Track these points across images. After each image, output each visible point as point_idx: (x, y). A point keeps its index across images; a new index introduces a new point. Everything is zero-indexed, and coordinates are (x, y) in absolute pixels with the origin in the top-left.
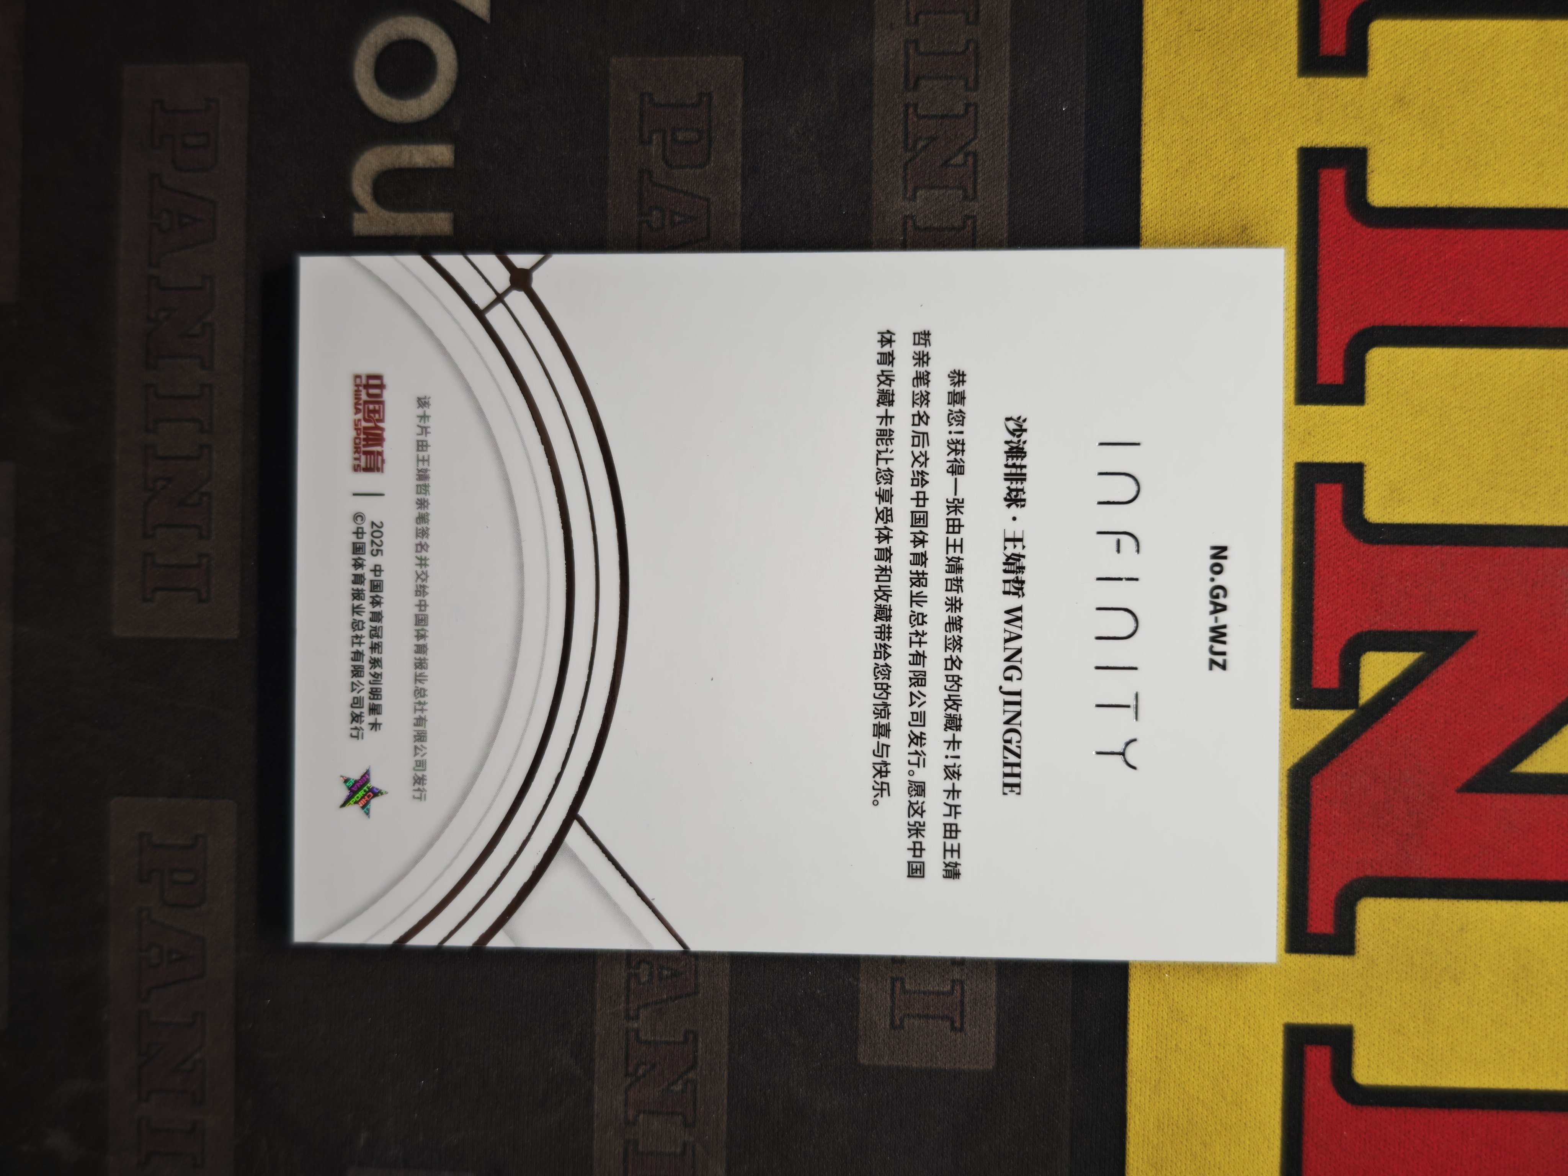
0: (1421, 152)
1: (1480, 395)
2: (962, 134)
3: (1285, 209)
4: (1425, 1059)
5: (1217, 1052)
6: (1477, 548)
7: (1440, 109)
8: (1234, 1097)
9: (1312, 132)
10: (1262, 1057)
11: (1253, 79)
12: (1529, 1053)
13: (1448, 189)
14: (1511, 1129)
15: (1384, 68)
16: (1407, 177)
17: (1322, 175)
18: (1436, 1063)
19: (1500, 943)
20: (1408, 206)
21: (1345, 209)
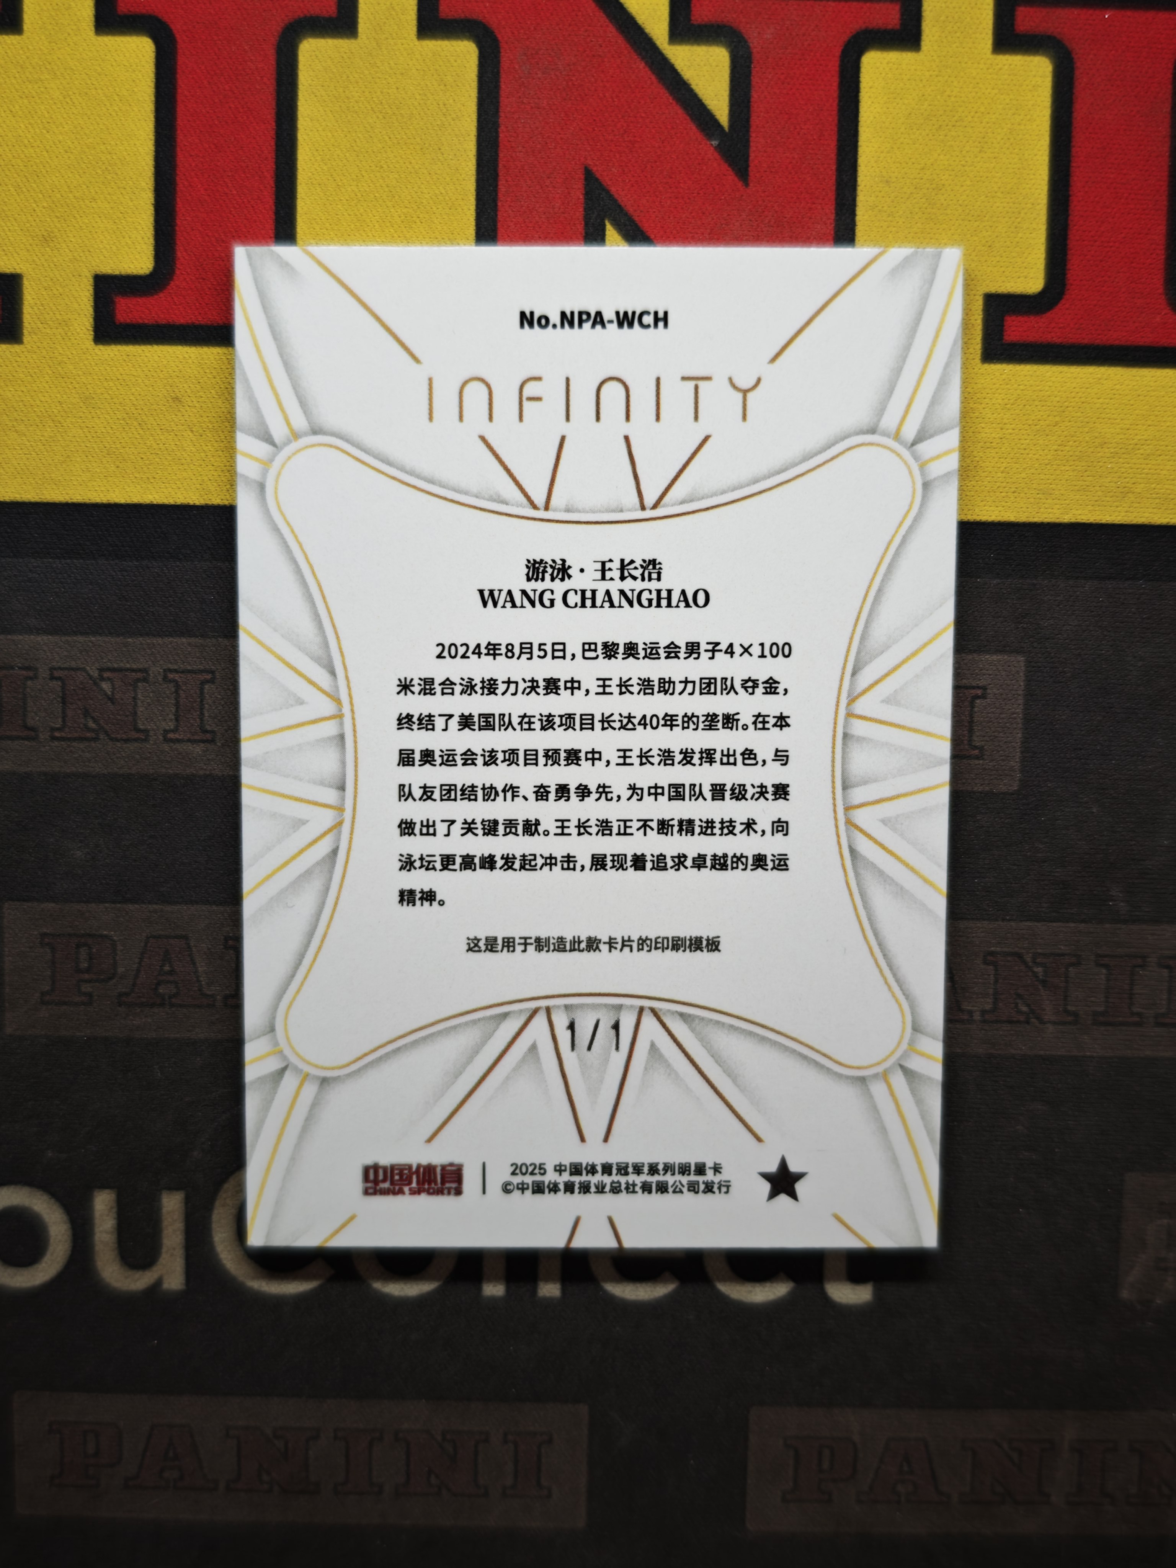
0: (98, 220)
1: (345, 161)
2: (82, 683)
3: (156, 358)
4: (1019, 220)
5: (1010, 431)
6: (500, 166)
7: (55, 200)
8: (1056, 413)
9: (78, 330)
10: (1016, 386)
11: (24, 389)
12: (1014, 114)
13: (137, 192)
14: (1090, 133)
15: (13, 257)
16: (124, 234)
17: (122, 320)
18: (1023, 209)
19: (902, 143)
20: (153, 232)
21: (156, 297)
